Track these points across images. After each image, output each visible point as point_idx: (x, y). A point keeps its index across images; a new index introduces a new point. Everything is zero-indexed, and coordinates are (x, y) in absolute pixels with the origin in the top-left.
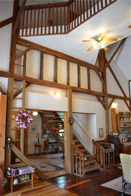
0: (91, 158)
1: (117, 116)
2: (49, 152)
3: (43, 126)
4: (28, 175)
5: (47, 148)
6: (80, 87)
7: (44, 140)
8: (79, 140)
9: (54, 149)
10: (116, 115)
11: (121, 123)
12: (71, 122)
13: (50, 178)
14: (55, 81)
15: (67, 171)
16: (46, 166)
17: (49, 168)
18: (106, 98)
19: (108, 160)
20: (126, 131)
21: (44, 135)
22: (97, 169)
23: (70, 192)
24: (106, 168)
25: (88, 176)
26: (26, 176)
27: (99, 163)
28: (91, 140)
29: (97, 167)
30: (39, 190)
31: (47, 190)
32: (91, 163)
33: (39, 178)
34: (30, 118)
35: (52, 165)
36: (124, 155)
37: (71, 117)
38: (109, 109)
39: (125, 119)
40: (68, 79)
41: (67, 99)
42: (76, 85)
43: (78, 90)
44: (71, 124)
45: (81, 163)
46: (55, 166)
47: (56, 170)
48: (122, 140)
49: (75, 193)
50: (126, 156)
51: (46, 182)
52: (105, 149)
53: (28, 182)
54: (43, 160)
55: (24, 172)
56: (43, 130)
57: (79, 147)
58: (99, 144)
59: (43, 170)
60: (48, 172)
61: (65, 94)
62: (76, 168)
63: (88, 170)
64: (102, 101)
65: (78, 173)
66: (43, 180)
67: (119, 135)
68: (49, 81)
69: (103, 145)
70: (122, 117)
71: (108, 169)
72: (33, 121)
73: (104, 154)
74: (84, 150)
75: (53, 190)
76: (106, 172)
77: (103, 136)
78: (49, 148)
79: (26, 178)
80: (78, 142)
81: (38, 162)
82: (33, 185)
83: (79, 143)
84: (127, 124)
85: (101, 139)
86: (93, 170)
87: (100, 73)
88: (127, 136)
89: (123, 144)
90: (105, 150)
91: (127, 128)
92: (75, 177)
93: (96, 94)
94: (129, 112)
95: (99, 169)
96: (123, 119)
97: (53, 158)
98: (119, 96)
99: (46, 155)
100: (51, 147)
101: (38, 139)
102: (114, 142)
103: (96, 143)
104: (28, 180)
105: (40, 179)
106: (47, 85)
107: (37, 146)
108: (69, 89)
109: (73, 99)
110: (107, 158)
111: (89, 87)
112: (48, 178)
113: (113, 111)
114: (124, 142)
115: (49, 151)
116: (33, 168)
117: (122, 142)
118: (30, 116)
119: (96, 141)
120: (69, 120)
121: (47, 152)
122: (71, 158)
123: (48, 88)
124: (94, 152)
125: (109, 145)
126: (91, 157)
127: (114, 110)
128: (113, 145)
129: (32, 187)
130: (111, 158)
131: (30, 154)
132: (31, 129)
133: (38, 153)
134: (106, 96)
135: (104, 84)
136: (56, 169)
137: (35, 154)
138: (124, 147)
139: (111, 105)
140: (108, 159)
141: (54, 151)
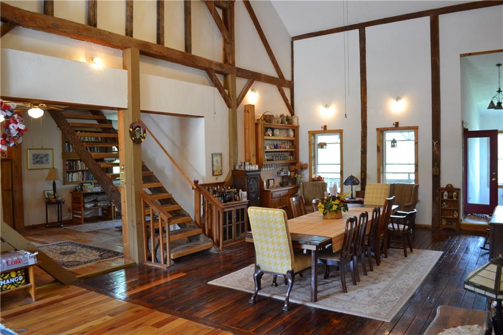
0: (190, 226)
1: (256, 124)
2: (85, 218)
3: (67, 149)
4: (19, 272)
5: (80, 208)
6: (163, 44)
7: (72, 186)
8: (161, 184)
9: (100, 210)
10: (256, 121)
11: (266, 142)
12: (138, 137)
13: (83, 278)
14: (92, 20)
15: (129, 258)
16: (74, 250)
17: (81, 255)
18: (231, 76)
19: (230, 228)
20: (278, 160)
21: (71, 174)
22: (203, 249)
23: (133, 303)
24: (224, 246)
25: (180, 266)
26: (13, 275)
27: (210, 236)
28: (190, 182)
29: (204, 243)
30: (51, 307)
31: (72, 303)
32: (191, 235)
33: (54, 279)
34: (16, 123)
35: (90, 247)
36: (257, 210)
37: (136, 122)
38: (238, 105)
39: (277, 132)
40: (130, 19)
41: (124, 76)
42: (152, 39)
43: (156, 51)
44: (137, 142)
45: (163, 238)
46: (98, 249)
47: (100, 258)
48: (268, 181)
49: (143, 305)
50: (261, 213)
51: (72, 287)
52: (225, 202)
53: (21, 290)
54: (68, 236)
55: (6, 265)
56: (68, 160)
57: (159, 200)
58: (211, 190)
59: (66, 261)
60: (77, 265)
61: (120, 60)
62: (152, 248)
63: (180, 252)
64: (223, 85)
65: (157, 261)
66: (63, 284)
67: (259, 170)
68: (72, 22)
69: (219, 192)
70: (270, 128)
71: (230, 247)
72: (26, 130)
73: (221, 214)
74: (172, 207)
75: (88, 304)
76: (224, 255)
77: (221, 171)
78: (84, 208)
79: (12, 280)
80: (160, 187)
81: (55, 243)
82: (35, 297)
83: (160, 190)
84: (283, 146)
85: (217, 179)
86: (194, 252)
87: (220, 12)
88: (278, 173)
89: (270, 191)
90: (224, 206)
91: (280, 153)
92: (150, 270)
93: (207, 66)
94: (287, 117)
95: (209, 249)
96: (273, 132)
97: (96, 232)
98: (264, 75)
99: (76, 226)
100: (92, 205)
101: (54, 184)
102: (246, 186)
103: (203, 188)
104: (20, 284)
105: (57, 281)
106: (64, 32)
107: (52, 202)
108: (130, 47)
109: (142, 76)
110: (229, 223)
111: (188, 46)
112: (77, 277)
113: (248, 112)
114: (273, 187)
115: (87, 215)
116: (32, 255)
117: (268, 187)
118: (16, 116)
119: (204, 185)
120: (131, 130)
121: (80, 217)
122: (137, 225)
123: (68, 40)
124: (198, 211)
125: (235, 194)
126: (189, 222)
127: (250, 109)
128: (245, 193)
129: (34, 300)
130: (239, 224)
131: (33, 225)
132: (32, 157)
133: (56, 220)
134: (232, 73)
135: (228, 41)
136: (101, 256)
137: (47, 223)
138: (272, 198)
139: (244, 96)
140: (231, 226)
141: (100, 214)
